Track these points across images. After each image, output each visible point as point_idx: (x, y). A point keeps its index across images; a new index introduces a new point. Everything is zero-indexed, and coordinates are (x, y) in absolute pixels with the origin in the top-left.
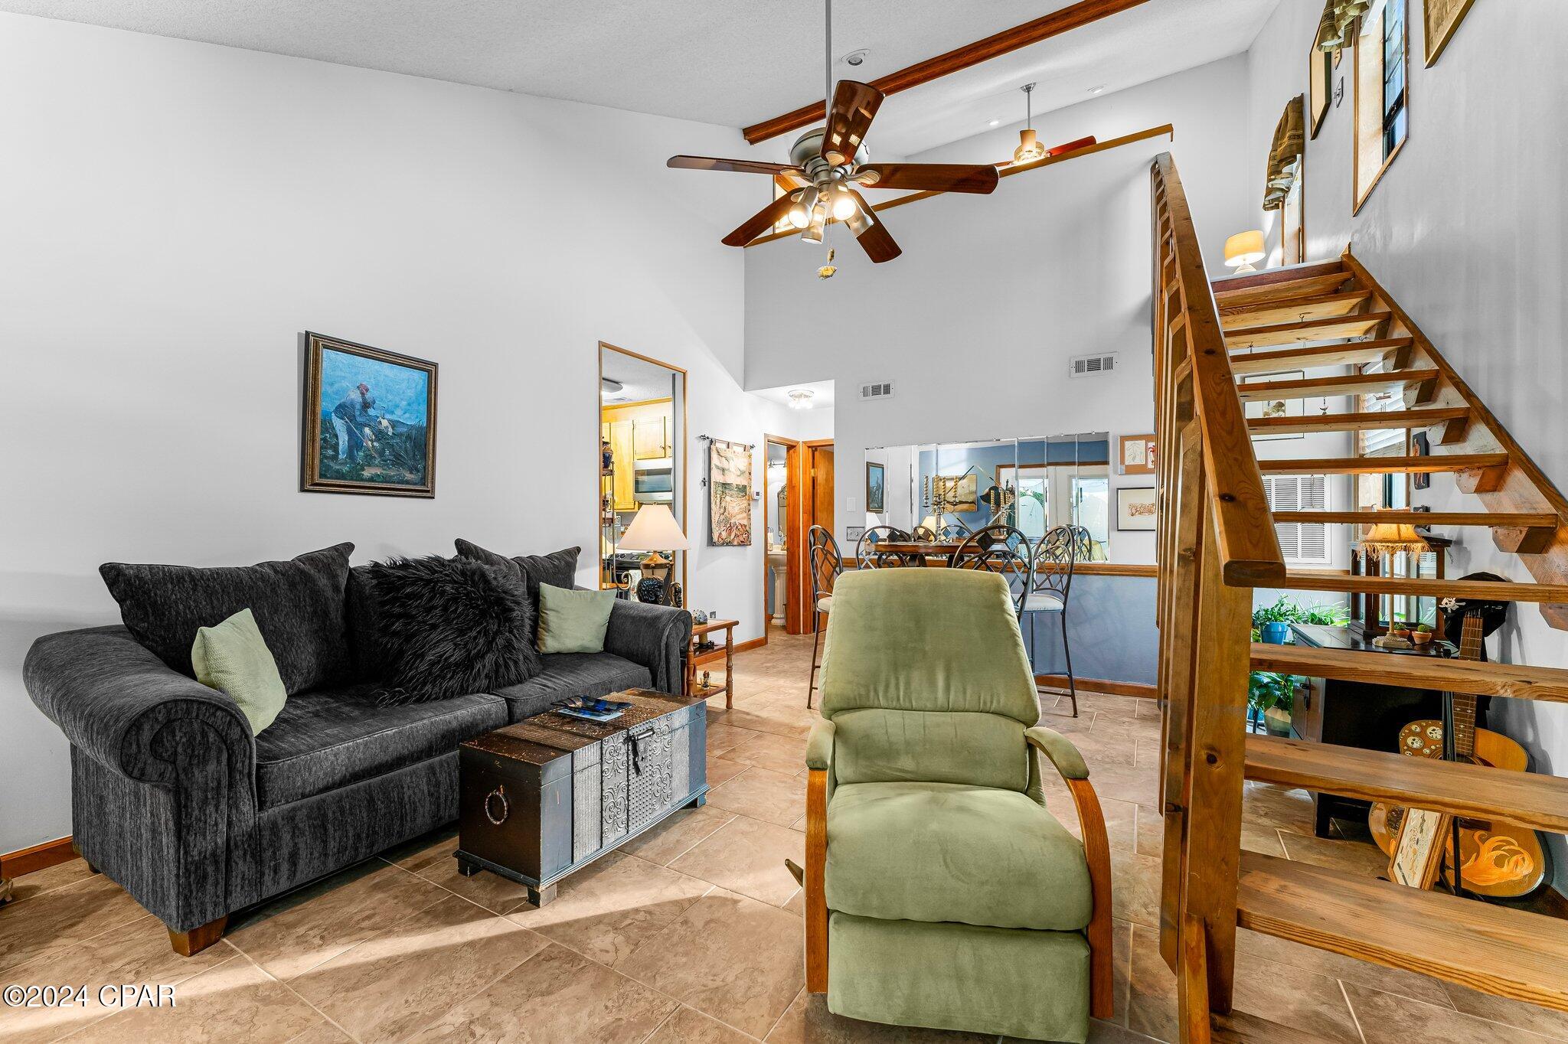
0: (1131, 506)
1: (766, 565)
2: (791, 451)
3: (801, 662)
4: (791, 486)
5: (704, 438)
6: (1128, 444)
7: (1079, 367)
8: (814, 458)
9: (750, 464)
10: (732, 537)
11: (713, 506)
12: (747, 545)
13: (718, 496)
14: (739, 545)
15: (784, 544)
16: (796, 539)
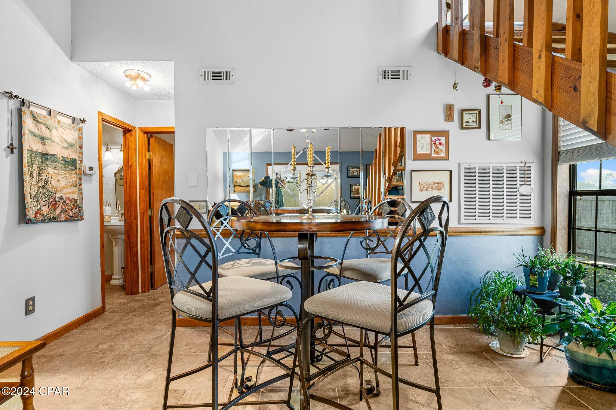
0: (420, 184)
1: (102, 237)
2: (128, 135)
3: (142, 334)
4: (128, 165)
5: (10, 96)
6: (419, 137)
7: (385, 75)
8: (149, 144)
9: (81, 138)
10: (58, 211)
11: (27, 177)
12: (79, 220)
13: (36, 167)
14: (67, 220)
15: (122, 216)
16: (133, 211)
